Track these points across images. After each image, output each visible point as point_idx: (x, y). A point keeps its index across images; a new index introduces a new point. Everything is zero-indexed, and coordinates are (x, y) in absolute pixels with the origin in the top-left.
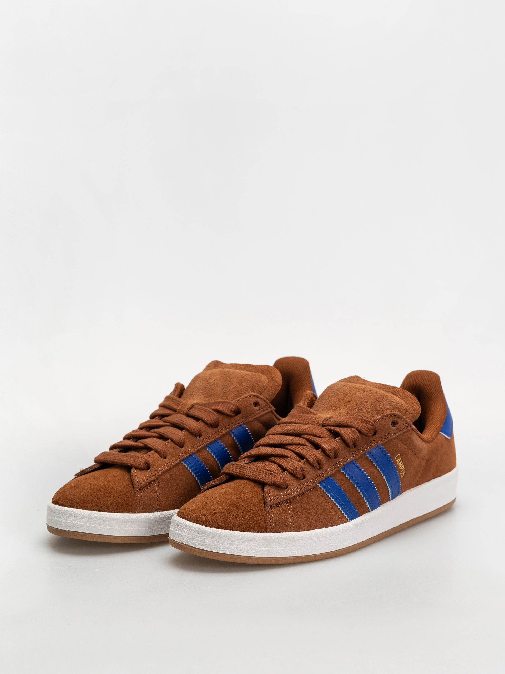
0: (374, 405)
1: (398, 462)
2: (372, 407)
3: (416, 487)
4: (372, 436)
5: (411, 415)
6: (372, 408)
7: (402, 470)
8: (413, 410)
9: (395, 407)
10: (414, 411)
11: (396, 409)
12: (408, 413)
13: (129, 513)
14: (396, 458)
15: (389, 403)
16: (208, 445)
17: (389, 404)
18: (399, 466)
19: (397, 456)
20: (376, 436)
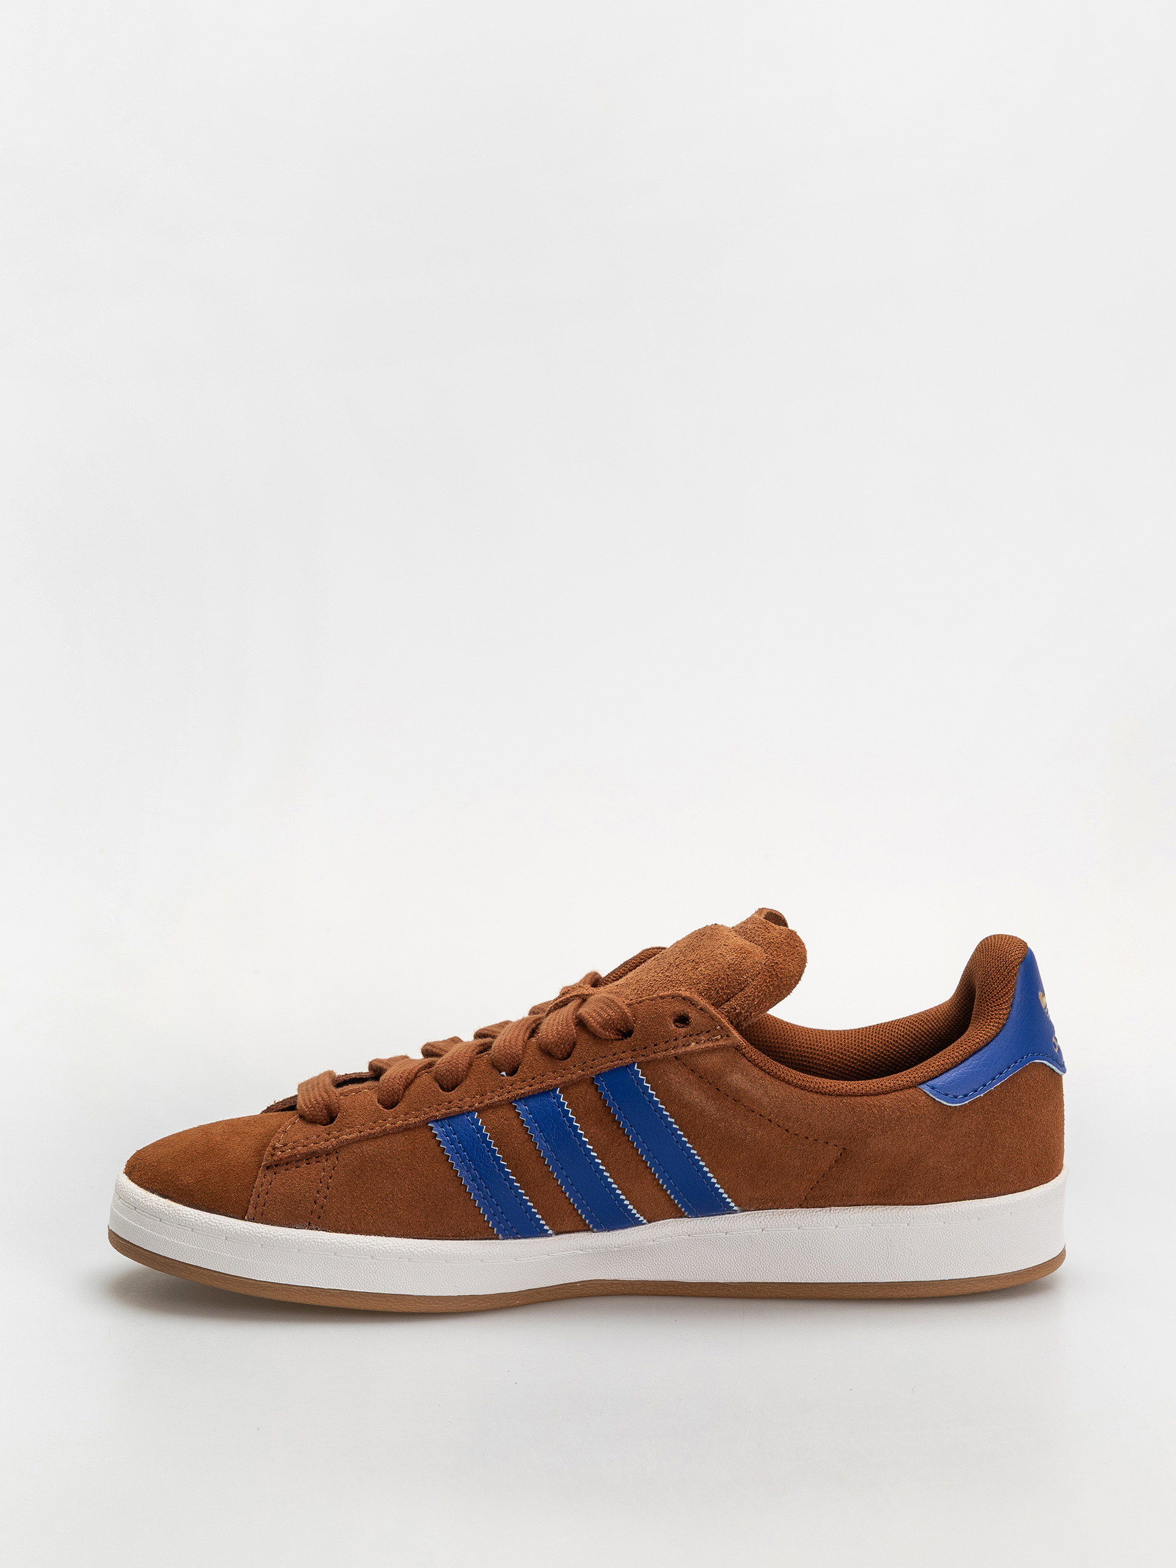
13: (226, 1216)
16: (524, 1099)
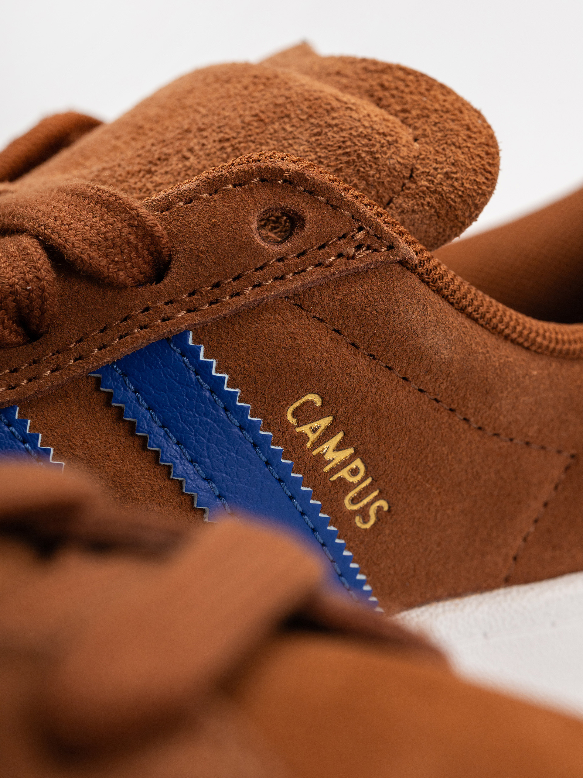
0: (234, 142)
1: (312, 437)
2: (223, 148)
3: (502, 591)
4: (139, 284)
5: (428, 199)
6: (218, 153)
7: (353, 486)
8: (447, 175)
9: (340, 152)
10: (449, 182)
11: (348, 162)
12: (414, 186)
14: (294, 415)
15: (315, 135)
17: (313, 139)
18: (320, 460)
19: (297, 404)
20: (160, 285)
